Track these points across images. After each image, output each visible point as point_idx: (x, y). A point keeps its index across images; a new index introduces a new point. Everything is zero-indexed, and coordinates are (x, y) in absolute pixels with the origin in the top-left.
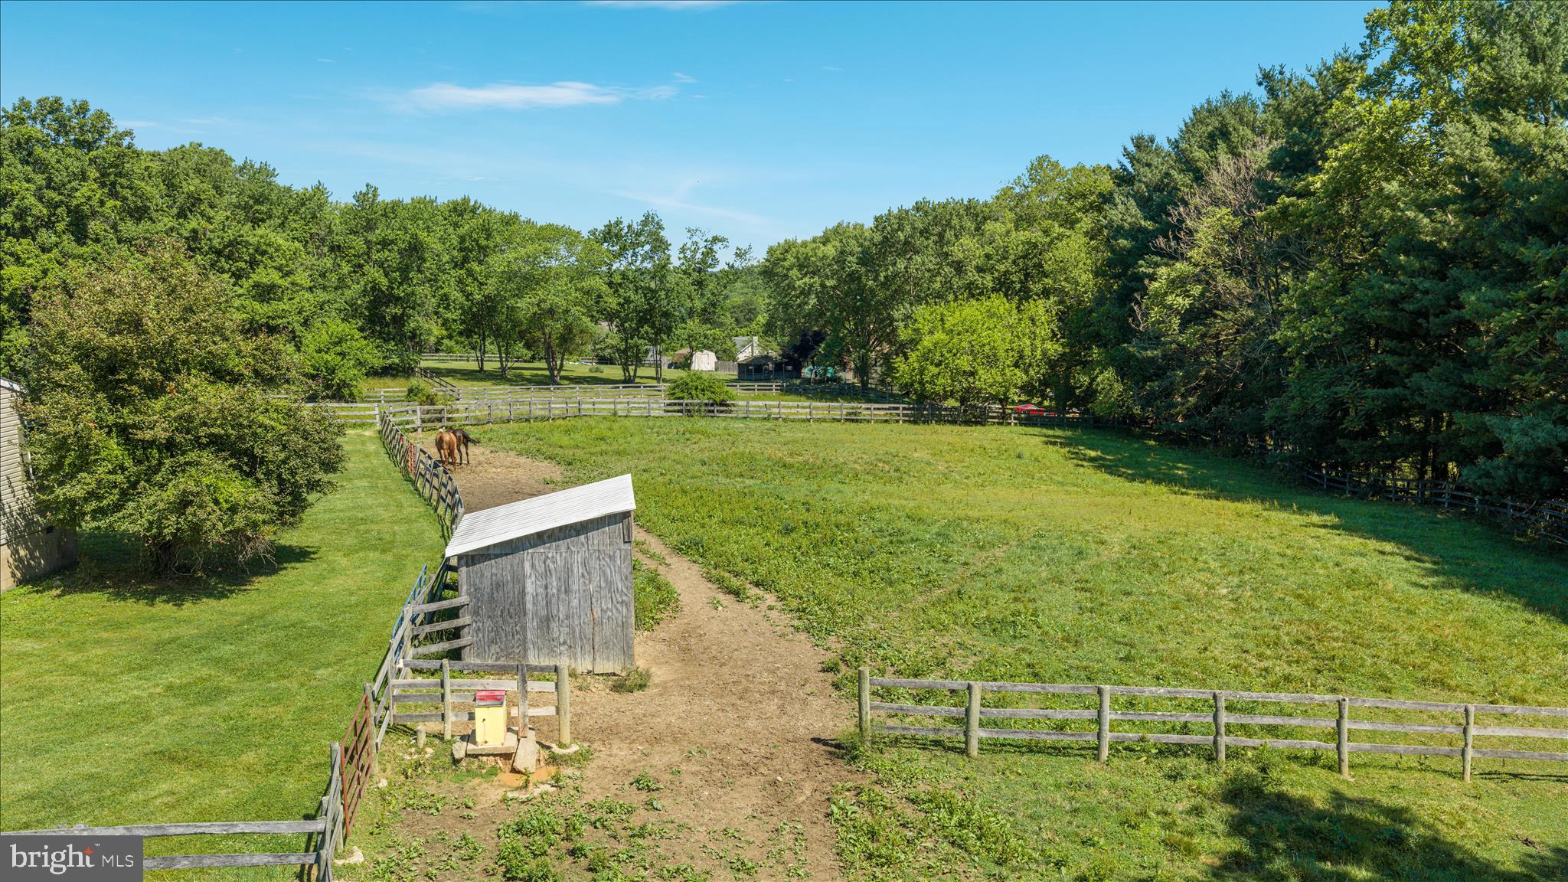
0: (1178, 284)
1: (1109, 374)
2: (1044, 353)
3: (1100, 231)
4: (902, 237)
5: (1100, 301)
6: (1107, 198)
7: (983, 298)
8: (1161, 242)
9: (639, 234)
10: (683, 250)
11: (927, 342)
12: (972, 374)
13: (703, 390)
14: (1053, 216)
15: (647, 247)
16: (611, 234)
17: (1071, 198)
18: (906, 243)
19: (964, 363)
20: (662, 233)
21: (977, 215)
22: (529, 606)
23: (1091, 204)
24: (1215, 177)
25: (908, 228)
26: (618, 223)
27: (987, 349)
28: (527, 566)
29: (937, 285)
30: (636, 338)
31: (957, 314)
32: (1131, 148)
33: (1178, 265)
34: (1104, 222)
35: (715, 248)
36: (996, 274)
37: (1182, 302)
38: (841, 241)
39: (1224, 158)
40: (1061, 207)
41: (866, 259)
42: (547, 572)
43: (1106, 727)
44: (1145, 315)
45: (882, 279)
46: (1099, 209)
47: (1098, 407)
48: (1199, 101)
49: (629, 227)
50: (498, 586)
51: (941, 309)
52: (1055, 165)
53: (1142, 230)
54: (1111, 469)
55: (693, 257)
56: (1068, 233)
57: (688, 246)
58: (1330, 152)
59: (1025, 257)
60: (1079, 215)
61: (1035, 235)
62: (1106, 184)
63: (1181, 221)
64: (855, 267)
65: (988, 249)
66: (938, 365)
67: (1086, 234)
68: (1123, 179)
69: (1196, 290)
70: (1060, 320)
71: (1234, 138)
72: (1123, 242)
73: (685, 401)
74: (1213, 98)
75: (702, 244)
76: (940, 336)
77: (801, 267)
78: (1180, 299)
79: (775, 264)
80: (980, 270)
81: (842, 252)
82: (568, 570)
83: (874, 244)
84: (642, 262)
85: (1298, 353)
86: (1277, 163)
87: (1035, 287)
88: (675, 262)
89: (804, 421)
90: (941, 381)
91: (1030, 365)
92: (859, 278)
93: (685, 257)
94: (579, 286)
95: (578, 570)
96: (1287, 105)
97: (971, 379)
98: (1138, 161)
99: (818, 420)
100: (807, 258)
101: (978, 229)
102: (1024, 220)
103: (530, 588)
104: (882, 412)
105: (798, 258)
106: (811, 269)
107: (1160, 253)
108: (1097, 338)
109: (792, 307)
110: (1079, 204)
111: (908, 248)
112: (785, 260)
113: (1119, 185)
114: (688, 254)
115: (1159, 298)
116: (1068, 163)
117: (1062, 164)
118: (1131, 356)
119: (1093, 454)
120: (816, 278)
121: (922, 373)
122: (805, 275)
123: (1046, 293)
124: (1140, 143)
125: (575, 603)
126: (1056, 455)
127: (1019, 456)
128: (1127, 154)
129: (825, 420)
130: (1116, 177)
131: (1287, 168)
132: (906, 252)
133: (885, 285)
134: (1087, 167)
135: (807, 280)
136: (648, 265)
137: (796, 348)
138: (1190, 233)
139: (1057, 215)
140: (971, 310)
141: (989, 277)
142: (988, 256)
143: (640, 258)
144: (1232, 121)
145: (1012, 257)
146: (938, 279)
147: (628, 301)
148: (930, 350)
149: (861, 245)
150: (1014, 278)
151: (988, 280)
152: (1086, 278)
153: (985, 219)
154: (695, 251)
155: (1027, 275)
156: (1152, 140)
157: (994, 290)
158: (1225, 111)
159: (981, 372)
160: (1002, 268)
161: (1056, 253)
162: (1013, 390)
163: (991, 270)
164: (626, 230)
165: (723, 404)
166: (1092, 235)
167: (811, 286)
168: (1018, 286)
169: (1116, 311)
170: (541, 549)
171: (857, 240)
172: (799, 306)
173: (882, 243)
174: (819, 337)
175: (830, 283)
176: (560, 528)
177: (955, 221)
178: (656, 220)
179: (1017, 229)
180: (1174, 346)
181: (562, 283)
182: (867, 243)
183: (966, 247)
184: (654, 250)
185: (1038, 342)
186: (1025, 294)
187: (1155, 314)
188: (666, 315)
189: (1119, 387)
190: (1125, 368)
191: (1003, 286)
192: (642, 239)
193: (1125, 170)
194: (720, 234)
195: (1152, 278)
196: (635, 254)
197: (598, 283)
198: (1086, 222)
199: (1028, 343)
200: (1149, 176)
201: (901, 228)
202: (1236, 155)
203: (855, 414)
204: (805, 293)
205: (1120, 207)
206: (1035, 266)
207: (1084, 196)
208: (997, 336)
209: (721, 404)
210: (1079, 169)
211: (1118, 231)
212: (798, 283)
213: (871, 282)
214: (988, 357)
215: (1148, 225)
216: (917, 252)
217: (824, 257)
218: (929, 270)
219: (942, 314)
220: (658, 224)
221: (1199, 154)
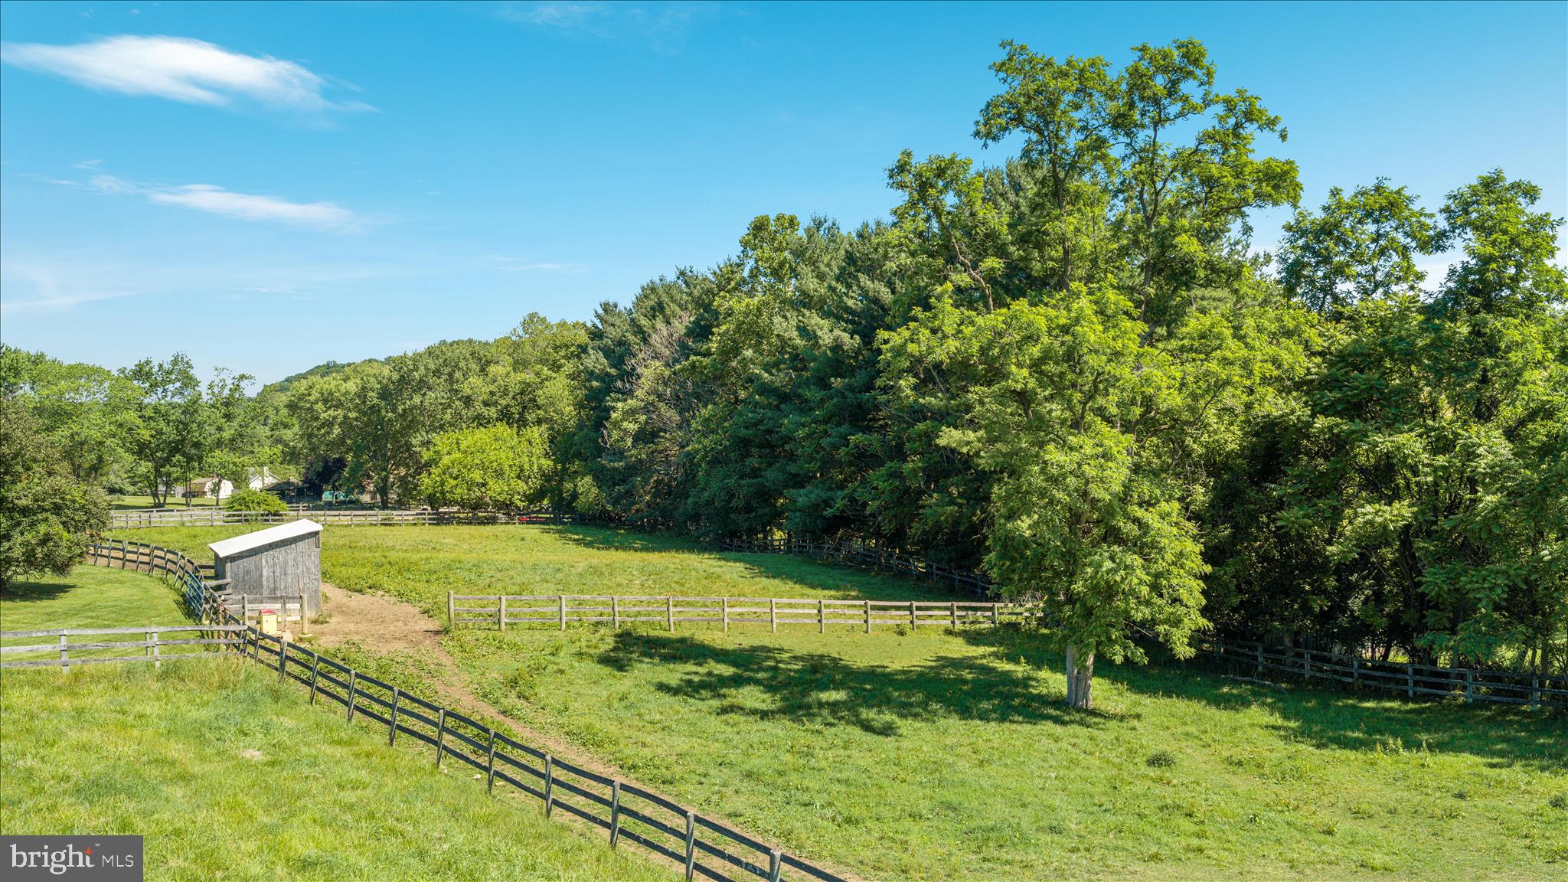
0: (632, 413)
1: (588, 479)
2: (540, 469)
3: (579, 375)
4: (417, 377)
5: (580, 426)
6: (583, 349)
7: (490, 426)
8: (619, 384)
9: (169, 372)
10: (211, 387)
11: (446, 460)
12: (484, 485)
13: (259, 503)
14: (542, 361)
15: (178, 384)
16: (141, 372)
17: (556, 348)
18: (421, 380)
19: (477, 476)
20: (192, 372)
21: (482, 358)
22: (265, 583)
23: (572, 353)
24: (655, 339)
25: (422, 368)
26: (148, 362)
27: (495, 464)
28: (263, 561)
29: (448, 417)
30: (168, 466)
31: (470, 438)
32: (601, 311)
33: (629, 401)
34: (581, 368)
35: (242, 384)
36: (499, 407)
37: (632, 427)
38: (362, 379)
39: (660, 324)
40: (549, 353)
41: (385, 394)
42: (275, 564)
43: (564, 614)
44: (610, 436)
45: (401, 412)
46: (579, 357)
47: (580, 503)
48: (645, 282)
49: (161, 366)
50: (248, 572)
51: (455, 436)
52: (544, 320)
53: (608, 374)
54: (589, 545)
55: (220, 392)
56: (554, 375)
57: (216, 383)
58: (715, 330)
59: (522, 393)
60: (562, 361)
61: (529, 377)
62: (583, 338)
63: (634, 369)
64: (376, 401)
65: (492, 388)
66: (456, 478)
67: (569, 376)
68: (596, 334)
69: (643, 418)
70: (551, 442)
71: (668, 312)
72: (595, 384)
73: (243, 513)
74: (655, 280)
75: (229, 382)
76: (457, 455)
77: (325, 401)
78: (631, 425)
79: (300, 399)
80: (486, 404)
81: (363, 388)
82: (286, 563)
83: (393, 382)
84: (173, 397)
85: (703, 458)
86: (690, 333)
87: (531, 417)
88: (205, 398)
89: (346, 526)
90: (459, 490)
91: (529, 477)
92: (379, 411)
93: (213, 393)
94: (112, 420)
95: (291, 563)
96: (696, 293)
97: (483, 489)
98: (606, 322)
99: (358, 525)
100: (331, 393)
101: (483, 370)
102: (519, 364)
103: (265, 573)
104: (411, 518)
105: (322, 394)
106: (334, 403)
107: (619, 391)
108: (578, 455)
109: (316, 436)
110: (563, 353)
111: (422, 385)
112: (310, 395)
113: (592, 340)
114: (216, 390)
115: (616, 425)
116: (553, 319)
117: (549, 320)
118: (603, 467)
119: (576, 537)
120: (340, 411)
121: (442, 485)
122: (330, 408)
123: (539, 422)
124: (606, 307)
125: (289, 580)
126: (549, 538)
127: (523, 539)
128: (598, 316)
129: (363, 525)
130: (590, 333)
131: (698, 335)
132: (420, 389)
133: (403, 416)
134: (569, 322)
135: (331, 412)
136: (177, 400)
137: (318, 474)
138: (639, 377)
139: (547, 360)
140: (481, 435)
141: (493, 410)
142: (492, 393)
143: (169, 394)
144: (665, 299)
145: (511, 394)
146: (449, 411)
147: (160, 432)
148: (449, 467)
149: (380, 383)
150: (513, 410)
151: (493, 412)
152: (569, 410)
153: (488, 362)
154: (223, 387)
155: (524, 408)
156: (616, 306)
157: (498, 420)
158: (661, 291)
159: (491, 483)
160: (504, 403)
161: (546, 390)
162: (517, 497)
163: (495, 404)
164: (156, 369)
165: (276, 514)
166: (572, 377)
167: (335, 418)
168: (517, 416)
169: (592, 434)
170: (271, 552)
171: (376, 378)
172: (324, 435)
173: (399, 381)
174: (340, 463)
175: (353, 415)
176: (282, 541)
177: (462, 364)
178: (185, 360)
179: (515, 371)
180: (633, 459)
181: (95, 416)
182: (385, 381)
183: (475, 385)
184: (185, 385)
185: (534, 459)
186: (522, 423)
187: (615, 435)
188: (197, 445)
189: (595, 490)
190: (601, 477)
191: (505, 416)
192: (173, 377)
193: (597, 327)
194: (247, 373)
195: (613, 409)
196: (165, 390)
197: (131, 416)
198: (569, 367)
199: (527, 459)
200: (613, 333)
201: (416, 369)
202: (668, 323)
203: (389, 519)
204: (329, 424)
205: (592, 356)
206: (530, 400)
207: (567, 347)
208: (503, 455)
209: (275, 515)
210: (563, 325)
211: (591, 374)
212: (323, 415)
213: (390, 414)
214: (496, 471)
215: (613, 371)
216: (430, 389)
217: (347, 393)
218: (441, 404)
219: (457, 439)
220: (187, 363)
221: (644, 322)
